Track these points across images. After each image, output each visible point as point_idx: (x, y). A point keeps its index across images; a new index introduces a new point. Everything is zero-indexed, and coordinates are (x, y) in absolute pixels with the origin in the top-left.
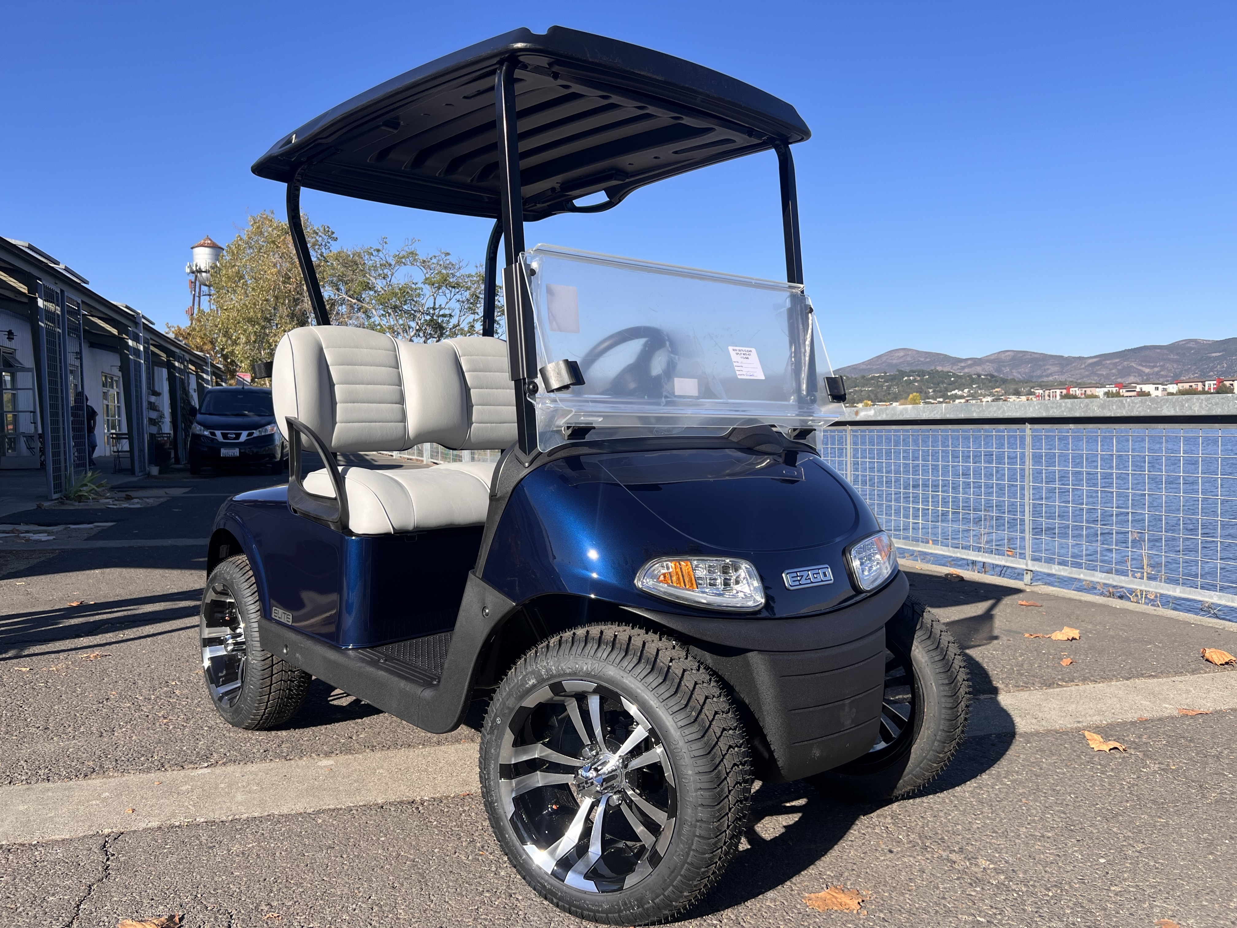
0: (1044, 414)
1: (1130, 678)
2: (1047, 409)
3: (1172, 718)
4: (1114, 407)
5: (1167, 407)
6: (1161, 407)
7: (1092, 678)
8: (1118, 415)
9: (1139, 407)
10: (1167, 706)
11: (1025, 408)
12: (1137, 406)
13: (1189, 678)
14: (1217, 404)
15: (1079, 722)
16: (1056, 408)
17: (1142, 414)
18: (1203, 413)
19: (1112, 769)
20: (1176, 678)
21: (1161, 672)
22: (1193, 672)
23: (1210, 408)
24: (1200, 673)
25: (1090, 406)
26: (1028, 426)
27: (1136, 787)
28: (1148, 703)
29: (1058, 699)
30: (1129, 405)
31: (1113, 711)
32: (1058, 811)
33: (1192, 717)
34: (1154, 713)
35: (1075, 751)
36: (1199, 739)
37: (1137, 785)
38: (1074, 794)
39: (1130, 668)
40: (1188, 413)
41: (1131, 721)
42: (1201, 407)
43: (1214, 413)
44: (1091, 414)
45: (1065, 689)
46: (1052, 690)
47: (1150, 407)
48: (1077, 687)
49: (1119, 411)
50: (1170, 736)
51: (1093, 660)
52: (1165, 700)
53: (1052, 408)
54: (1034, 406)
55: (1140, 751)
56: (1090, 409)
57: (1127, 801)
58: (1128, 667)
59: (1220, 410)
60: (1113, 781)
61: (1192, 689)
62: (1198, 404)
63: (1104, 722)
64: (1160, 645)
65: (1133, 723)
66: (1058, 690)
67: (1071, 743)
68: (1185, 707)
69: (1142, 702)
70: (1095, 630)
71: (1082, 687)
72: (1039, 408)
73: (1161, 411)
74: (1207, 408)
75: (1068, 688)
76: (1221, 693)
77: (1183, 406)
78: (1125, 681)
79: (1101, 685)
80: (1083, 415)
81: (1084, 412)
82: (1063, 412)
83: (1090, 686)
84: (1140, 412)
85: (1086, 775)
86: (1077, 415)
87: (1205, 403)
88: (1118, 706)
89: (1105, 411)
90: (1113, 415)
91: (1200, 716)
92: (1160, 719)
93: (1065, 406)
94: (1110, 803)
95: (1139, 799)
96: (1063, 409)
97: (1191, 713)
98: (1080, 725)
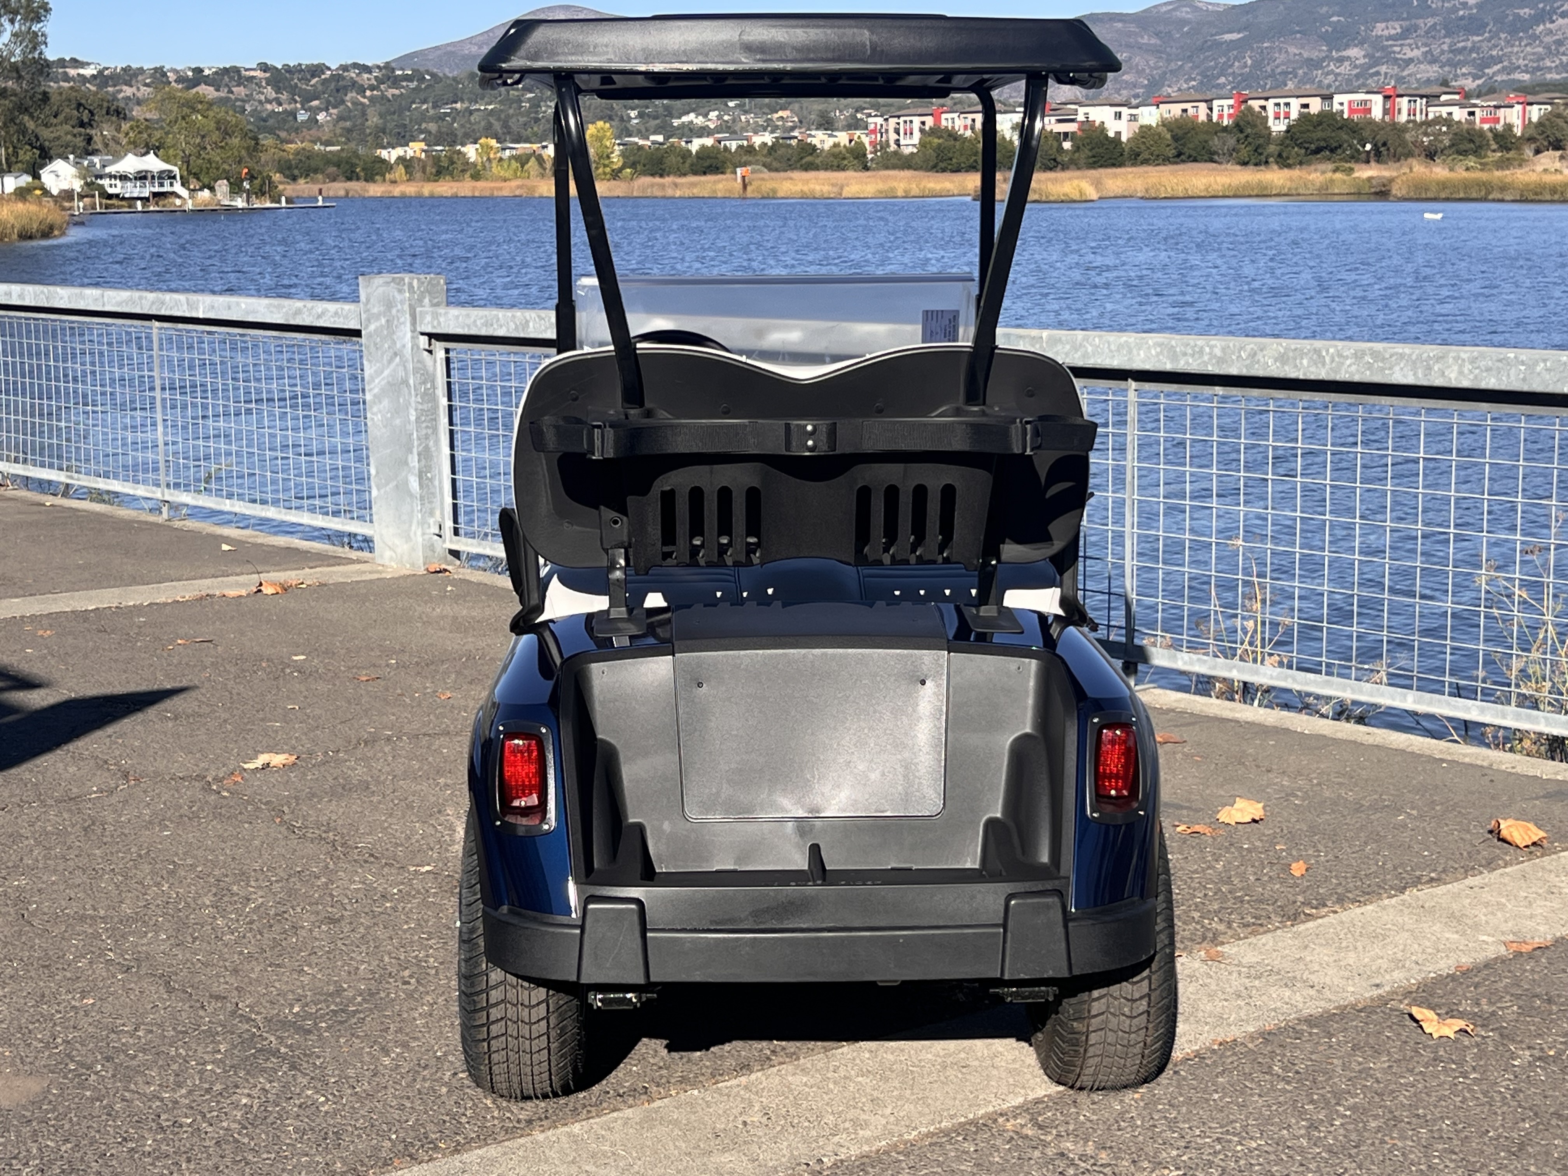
0: (1168, 367)
1: (1405, 888)
2: (1174, 357)
3: (1503, 962)
4: (1305, 362)
5: (1402, 369)
6: (1390, 369)
7: (1349, 895)
8: (1312, 377)
9: (1349, 366)
10: (1485, 938)
11: (1130, 351)
12: (1348, 362)
13: (1488, 877)
14: (1488, 369)
15: (1377, 986)
16: (1193, 356)
17: (1357, 378)
18: (1465, 384)
19: (1474, 1068)
20: (1470, 881)
21: (1444, 871)
22: (1490, 865)
23: (1476, 377)
24: (1499, 867)
25: (1260, 356)
26: (1132, 384)
27: (1521, 1095)
28: (1456, 936)
29: (1321, 945)
30: (1332, 361)
31: (1414, 958)
32: (1445, 1150)
33: (1531, 956)
34: (1474, 955)
35: (1406, 1042)
36: (1559, 996)
37: (1521, 1091)
38: (1448, 1118)
39: (1395, 868)
40: (1439, 382)
41: (1448, 975)
42: (1461, 373)
43: (1483, 385)
44: (1260, 372)
45: (1320, 921)
46: (1302, 927)
47: (1370, 366)
48: (1336, 916)
49: (1313, 369)
50: (1518, 997)
51: (1330, 857)
52: (1476, 927)
53: (1185, 354)
54: (1149, 348)
55: (1492, 1030)
56: (1258, 362)
57: (1523, 1120)
58: (1389, 866)
59: (1493, 380)
60: (1485, 1087)
61: (1503, 900)
62: (1456, 368)
63: (1413, 981)
64: (1414, 812)
65: (1452, 977)
66: (1310, 924)
67: (1390, 1027)
68: (1511, 937)
69: (1447, 935)
70: (1300, 789)
71: (1344, 916)
72: (1158, 354)
73: (1391, 375)
74: (1471, 377)
75: (1326, 920)
76: (1548, 904)
77: (1429, 368)
78: (1402, 897)
79: (1370, 907)
80: (1245, 372)
81: (1246, 366)
82: (1206, 364)
83: (1355, 912)
84: (1352, 374)
85: (1444, 1083)
86: (1234, 371)
87: (1468, 367)
88: (1416, 946)
89: (1286, 368)
90: (1301, 377)
91: (1538, 952)
92: (1487, 966)
93: (1210, 354)
94: (1503, 1125)
95: (1536, 1114)
96: (1206, 358)
97: (1525, 948)
98: (1380, 991)
